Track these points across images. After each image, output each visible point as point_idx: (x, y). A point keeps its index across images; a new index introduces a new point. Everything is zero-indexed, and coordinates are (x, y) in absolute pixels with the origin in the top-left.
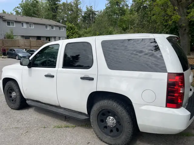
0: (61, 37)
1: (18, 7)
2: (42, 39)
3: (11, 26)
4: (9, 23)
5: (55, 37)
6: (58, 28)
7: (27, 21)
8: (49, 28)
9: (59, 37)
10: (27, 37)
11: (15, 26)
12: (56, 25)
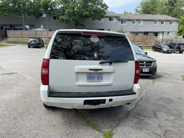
0: (170, 32)
1: (138, 7)
2: (149, 34)
3: (124, 24)
4: (122, 22)
5: (164, 32)
6: (169, 22)
7: (138, 18)
8: (158, 23)
9: (168, 32)
10: (136, 33)
11: (127, 24)
12: (167, 20)
